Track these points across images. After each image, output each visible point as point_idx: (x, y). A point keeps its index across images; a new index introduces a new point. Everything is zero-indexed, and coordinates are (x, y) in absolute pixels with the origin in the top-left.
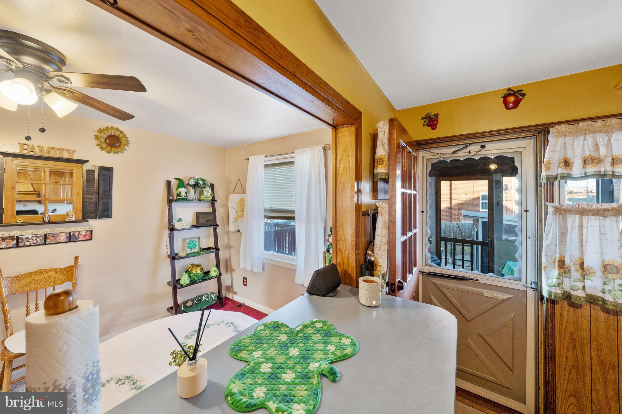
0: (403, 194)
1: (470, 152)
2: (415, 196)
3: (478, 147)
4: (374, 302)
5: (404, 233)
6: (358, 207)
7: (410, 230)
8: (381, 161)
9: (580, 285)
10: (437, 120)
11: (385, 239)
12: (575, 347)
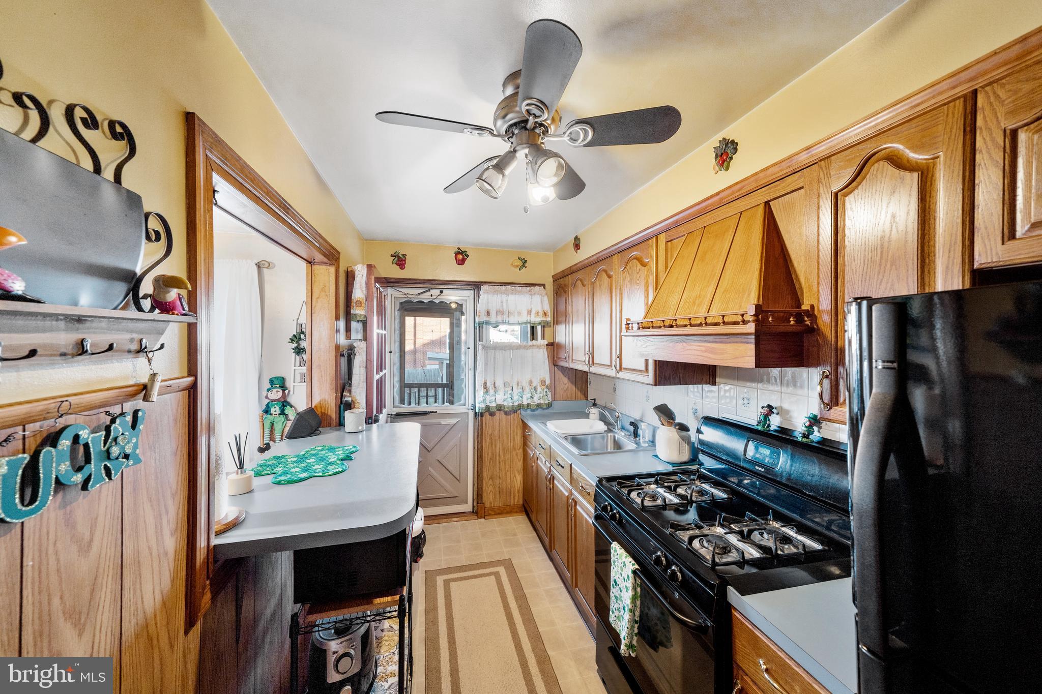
0: (378, 334)
1: (432, 296)
2: (385, 335)
3: (438, 292)
4: (360, 428)
5: (377, 373)
6: (337, 347)
7: (382, 371)
8: (359, 303)
9: (493, 398)
10: (405, 261)
11: (363, 377)
12: (492, 444)
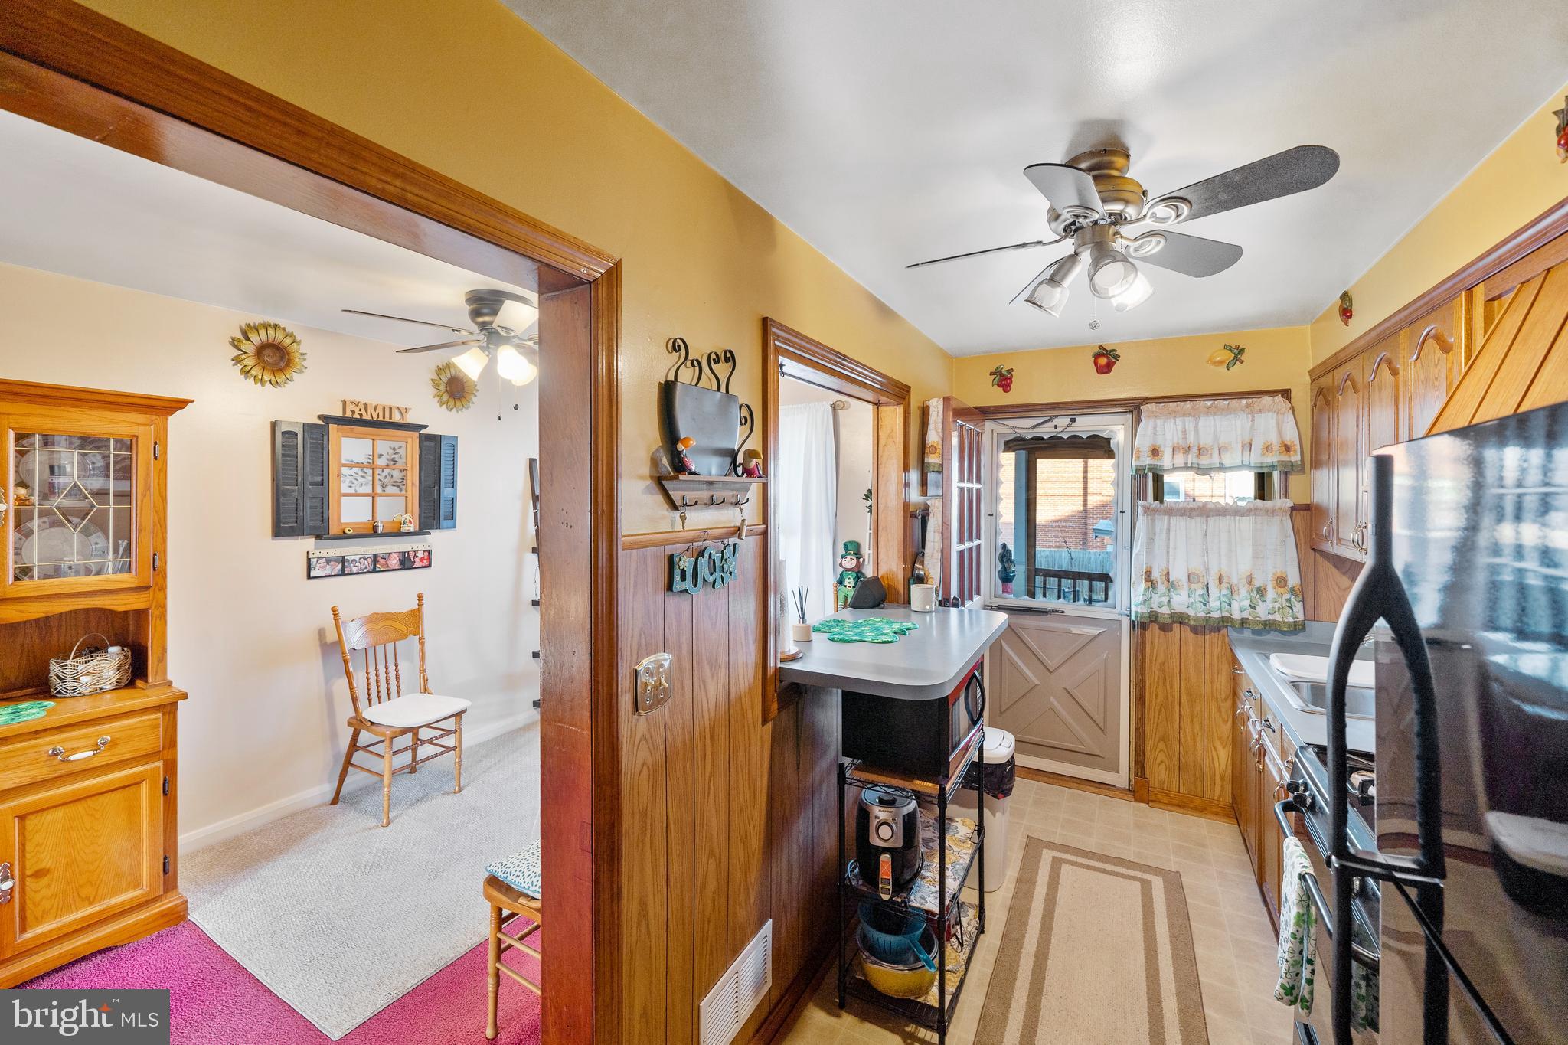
0: (961, 490)
1: (1056, 427)
2: (978, 491)
3: (1067, 420)
4: (928, 607)
5: (961, 541)
6: (906, 505)
7: (970, 539)
8: (934, 449)
9: (1165, 600)
10: (1010, 379)
11: (938, 546)
12: (1165, 680)
